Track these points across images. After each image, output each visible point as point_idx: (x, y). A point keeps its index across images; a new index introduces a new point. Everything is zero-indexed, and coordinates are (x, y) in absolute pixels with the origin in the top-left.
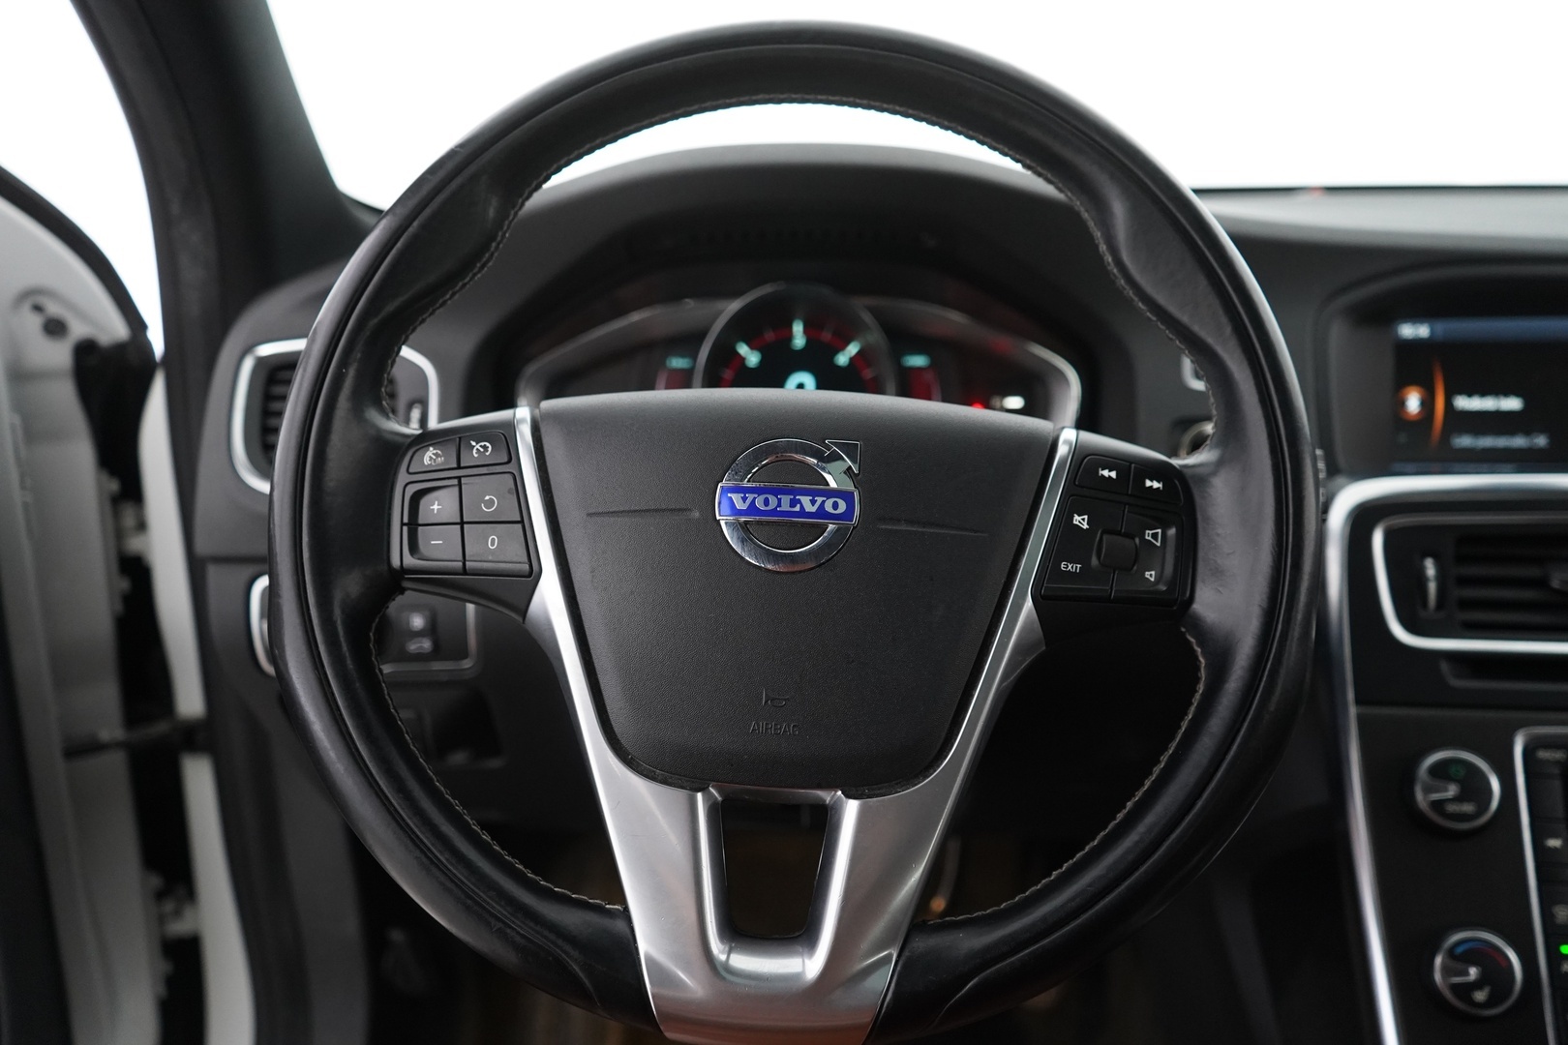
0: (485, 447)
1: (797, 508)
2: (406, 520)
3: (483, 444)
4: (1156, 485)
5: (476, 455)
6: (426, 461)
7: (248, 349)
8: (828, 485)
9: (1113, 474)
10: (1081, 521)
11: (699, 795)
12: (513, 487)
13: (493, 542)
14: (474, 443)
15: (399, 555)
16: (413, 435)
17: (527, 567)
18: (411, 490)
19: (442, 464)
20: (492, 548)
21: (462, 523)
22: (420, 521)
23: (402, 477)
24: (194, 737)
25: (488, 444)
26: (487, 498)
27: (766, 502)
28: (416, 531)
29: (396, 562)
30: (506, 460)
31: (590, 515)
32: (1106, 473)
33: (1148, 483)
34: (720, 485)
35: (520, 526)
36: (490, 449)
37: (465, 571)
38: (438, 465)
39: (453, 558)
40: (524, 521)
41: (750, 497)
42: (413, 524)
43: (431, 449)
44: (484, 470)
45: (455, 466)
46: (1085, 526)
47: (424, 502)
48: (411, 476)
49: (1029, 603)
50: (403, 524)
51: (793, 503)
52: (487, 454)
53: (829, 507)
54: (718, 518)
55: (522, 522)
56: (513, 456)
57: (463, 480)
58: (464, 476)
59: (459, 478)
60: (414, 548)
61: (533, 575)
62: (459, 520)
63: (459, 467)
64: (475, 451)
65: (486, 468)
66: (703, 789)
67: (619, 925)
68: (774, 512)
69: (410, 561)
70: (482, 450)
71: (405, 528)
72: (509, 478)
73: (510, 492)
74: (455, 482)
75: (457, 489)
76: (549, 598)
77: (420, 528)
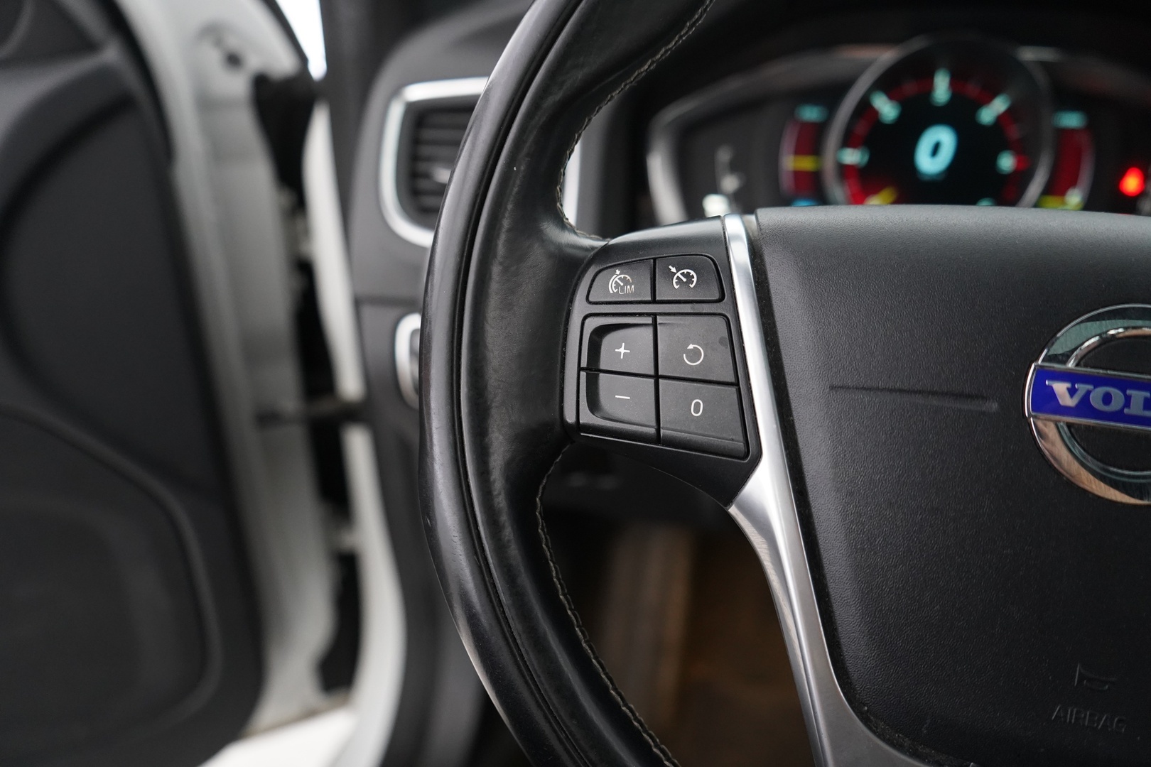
0: (687, 276)
2: (584, 364)
3: (685, 271)
5: (676, 287)
6: (612, 288)
7: (396, 92)
12: (726, 335)
13: (697, 407)
14: (673, 270)
15: (573, 409)
16: (593, 248)
17: (741, 445)
18: (592, 323)
19: (633, 294)
20: (696, 415)
21: (657, 377)
22: (602, 367)
23: (580, 308)
24: (354, 414)
25: (692, 273)
26: (691, 347)
27: (1107, 399)
28: (597, 377)
29: (569, 417)
30: (716, 296)
31: (833, 388)
34: (1033, 366)
35: (733, 389)
36: (695, 280)
37: (658, 439)
38: (627, 295)
39: (643, 421)
40: (739, 383)
41: (1082, 388)
42: (593, 370)
43: (618, 272)
44: (687, 308)
45: (649, 299)
47: (608, 341)
48: (591, 306)
50: (580, 369)
52: (692, 286)
54: (1027, 413)
55: (736, 384)
56: (725, 292)
57: (660, 320)
58: (661, 314)
59: (654, 316)
60: (593, 400)
61: (748, 459)
62: (652, 372)
63: (653, 301)
64: (675, 280)
65: (691, 307)
68: (1118, 416)
69: (587, 418)
70: (685, 280)
71: (583, 374)
72: (720, 323)
73: (721, 341)
74: (649, 320)
75: (650, 331)
77: (601, 375)
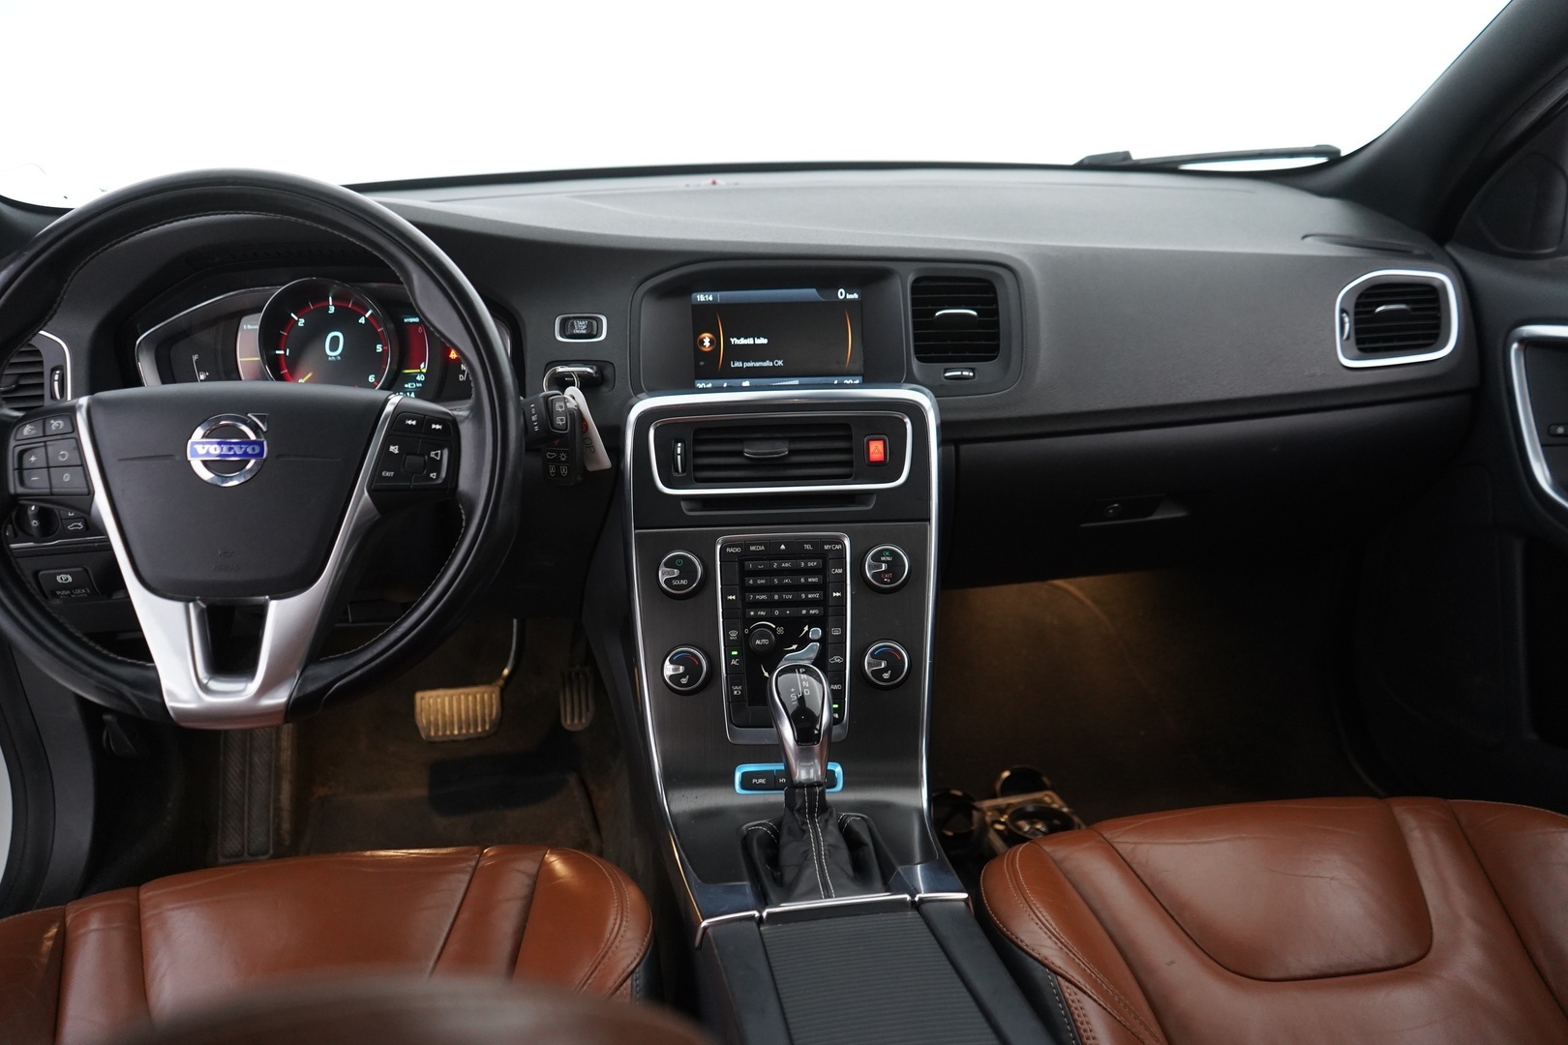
0: (59, 424)
1: (232, 453)
2: (16, 468)
3: (57, 421)
4: (438, 427)
5: (54, 428)
6: (26, 433)
8: (249, 438)
9: (414, 423)
10: (394, 449)
11: (191, 605)
12: (76, 445)
13: (67, 477)
14: (52, 421)
15: (14, 487)
16: (18, 417)
17: (87, 490)
18: (18, 449)
19: (35, 434)
20: (67, 479)
21: (48, 467)
22: (25, 468)
23: (12, 443)
25: (60, 422)
26: (62, 453)
27: (216, 449)
28: (23, 473)
29: (12, 491)
30: (71, 430)
31: (120, 460)
32: (410, 422)
33: (434, 426)
34: (190, 441)
35: (80, 468)
36: (62, 425)
37: (52, 494)
38: (33, 435)
39: (45, 487)
40: (83, 465)
41: (206, 447)
42: (20, 469)
43: (28, 426)
44: (59, 437)
45: (42, 435)
46: (396, 452)
47: (26, 456)
48: (17, 442)
49: (366, 494)
50: (14, 469)
51: (230, 449)
52: (61, 427)
53: (249, 450)
54: (189, 458)
56: (75, 428)
57: (48, 443)
58: (48, 441)
59: (45, 442)
60: (22, 483)
61: (91, 493)
62: (46, 466)
63: (44, 436)
64: (53, 425)
65: (61, 435)
66: (193, 601)
67: (151, 674)
69: (20, 490)
70: (57, 425)
71: (16, 471)
72: (73, 441)
73: (74, 448)
74: (42, 444)
75: (44, 448)
76: (101, 503)
77: (25, 471)
